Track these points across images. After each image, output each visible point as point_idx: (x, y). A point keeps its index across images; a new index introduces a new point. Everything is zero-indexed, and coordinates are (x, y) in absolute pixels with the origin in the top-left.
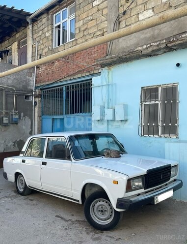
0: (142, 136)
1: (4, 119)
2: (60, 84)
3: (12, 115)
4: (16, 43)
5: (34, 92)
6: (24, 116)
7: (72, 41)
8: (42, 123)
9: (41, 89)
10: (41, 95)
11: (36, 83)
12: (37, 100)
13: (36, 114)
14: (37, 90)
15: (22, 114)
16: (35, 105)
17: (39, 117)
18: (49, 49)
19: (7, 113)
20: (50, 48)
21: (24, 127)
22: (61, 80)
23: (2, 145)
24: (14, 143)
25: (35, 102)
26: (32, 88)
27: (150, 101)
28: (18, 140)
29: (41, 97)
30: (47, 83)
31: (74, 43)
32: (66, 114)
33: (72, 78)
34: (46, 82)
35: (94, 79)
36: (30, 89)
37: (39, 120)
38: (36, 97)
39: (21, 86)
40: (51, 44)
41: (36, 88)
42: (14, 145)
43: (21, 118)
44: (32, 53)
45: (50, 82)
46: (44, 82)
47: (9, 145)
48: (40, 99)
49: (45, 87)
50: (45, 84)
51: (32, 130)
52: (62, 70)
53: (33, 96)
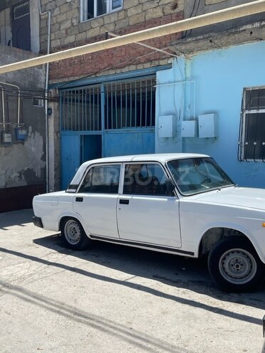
0: (241, 161)
1: (5, 135)
2: (94, 81)
3: (16, 130)
4: (8, 11)
5: (46, 94)
6: (33, 132)
7: (118, 12)
8: (61, 143)
9: (59, 89)
10: (59, 98)
11: (49, 79)
12: (52, 105)
13: (52, 129)
14: (51, 90)
15: (30, 128)
16: (49, 114)
17: (57, 132)
18: (73, 24)
19: (8, 126)
20: (74, 21)
21: (33, 149)
22: (98, 75)
23: (3, 177)
24: (20, 173)
25: (49, 109)
26: (42, 86)
27: (258, 109)
28: (26, 169)
29: (58, 101)
30: (72, 79)
31: (122, 14)
32: (106, 128)
33: (118, 71)
34: (68, 77)
35: (159, 74)
36: (40, 89)
37: (56, 138)
38: (50, 100)
39: (27, 83)
40: (77, 15)
41: (50, 87)
42: (20, 177)
43: (29, 134)
44: (40, 29)
45: (77, 78)
46: (65, 77)
47: (13, 177)
48: (57, 104)
49: (67, 86)
50: (66, 80)
51: (45, 154)
52: (98, 59)
53: (44, 99)
